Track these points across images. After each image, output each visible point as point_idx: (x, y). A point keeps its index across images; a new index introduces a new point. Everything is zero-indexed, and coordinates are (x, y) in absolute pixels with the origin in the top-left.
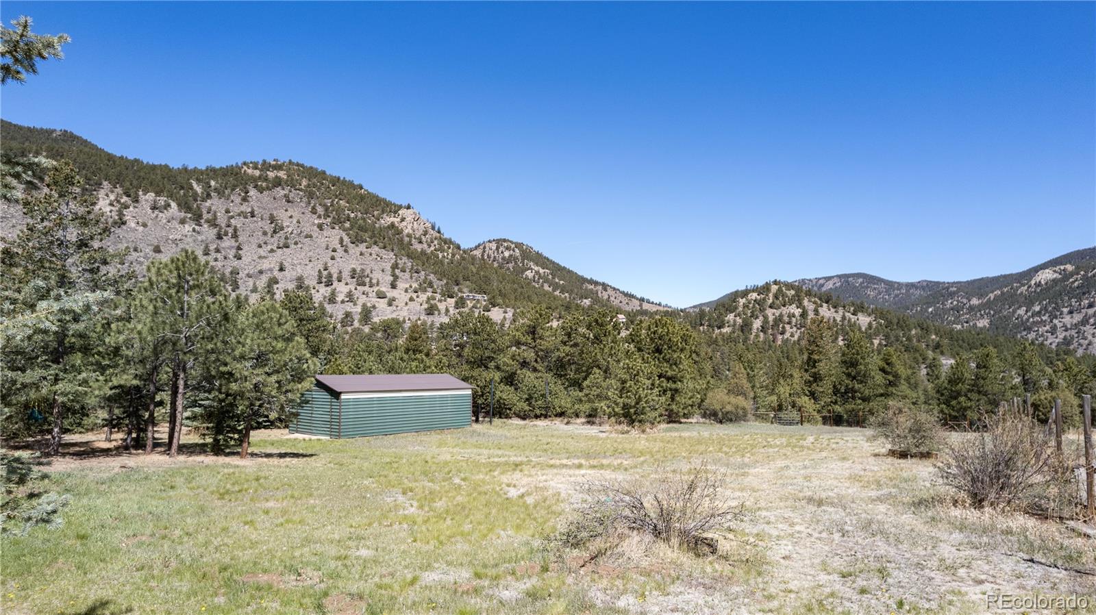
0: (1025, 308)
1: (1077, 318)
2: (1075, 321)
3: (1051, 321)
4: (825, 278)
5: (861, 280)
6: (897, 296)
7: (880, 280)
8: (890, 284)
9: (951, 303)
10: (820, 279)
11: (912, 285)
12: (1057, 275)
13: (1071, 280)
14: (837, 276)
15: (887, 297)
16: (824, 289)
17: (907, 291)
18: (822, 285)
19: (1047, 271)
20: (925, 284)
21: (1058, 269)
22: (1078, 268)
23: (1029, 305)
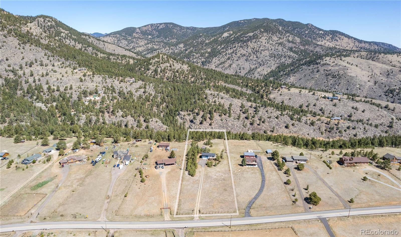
0: (220, 46)
1: (232, 51)
2: (231, 52)
3: (226, 51)
4: (159, 24)
5: (172, 25)
6: (183, 32)
7: (178, 26)
8: (180, 27)
9: (200, 40)
10: (158, 24)
11: (188, 28)
12: (228, 35)
13: (232, 37)
14: (164, 23)
15: (180, 32)
16: (159, 28)
17: (186, 30)
18: (159, 27)
19: (226, 33)
20: (192, 28)
21: (228, 33)
22: (233, 33)
23: (221, 45)
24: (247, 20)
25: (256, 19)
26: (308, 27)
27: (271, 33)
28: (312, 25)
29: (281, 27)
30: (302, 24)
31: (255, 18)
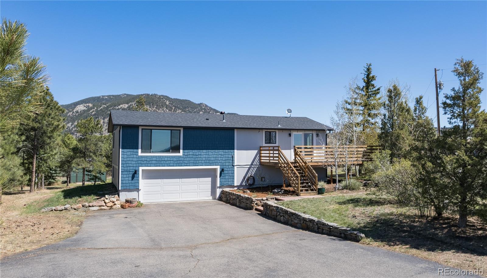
0: (71, 123)
12: (85, 108)
13: (91, 111)
19: (81, 105)
21: (85, 105)
22: (94, 105)
23: (73, 122)
24: (113, 96)
25: (128, 95)
26: (202, 107)
27: (156, 106)
28: (206, 105)
29: (167, 101)
30: (194, 103)
31: (125, 94)
